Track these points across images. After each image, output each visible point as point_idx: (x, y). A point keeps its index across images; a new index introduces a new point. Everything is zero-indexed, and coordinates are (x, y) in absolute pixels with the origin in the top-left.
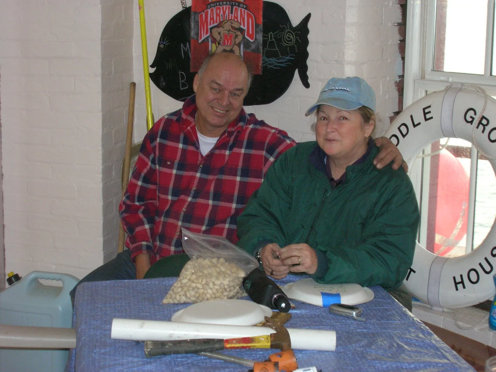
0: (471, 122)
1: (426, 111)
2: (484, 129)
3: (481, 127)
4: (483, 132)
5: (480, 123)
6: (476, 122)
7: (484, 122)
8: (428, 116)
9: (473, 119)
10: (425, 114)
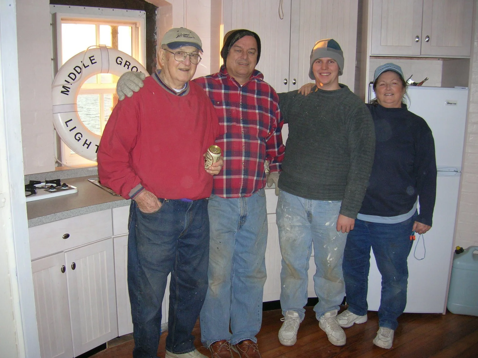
0: (121, 64)
1: (92, 59)
2: (128, 67)
3: (126, 66)
4: (128, 68)
5: (126, 64)
6: (123, 64)
7: (128, 63)
8: (93, 62)
9: (121, 62)
10: (91, 60)
